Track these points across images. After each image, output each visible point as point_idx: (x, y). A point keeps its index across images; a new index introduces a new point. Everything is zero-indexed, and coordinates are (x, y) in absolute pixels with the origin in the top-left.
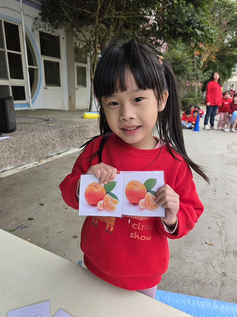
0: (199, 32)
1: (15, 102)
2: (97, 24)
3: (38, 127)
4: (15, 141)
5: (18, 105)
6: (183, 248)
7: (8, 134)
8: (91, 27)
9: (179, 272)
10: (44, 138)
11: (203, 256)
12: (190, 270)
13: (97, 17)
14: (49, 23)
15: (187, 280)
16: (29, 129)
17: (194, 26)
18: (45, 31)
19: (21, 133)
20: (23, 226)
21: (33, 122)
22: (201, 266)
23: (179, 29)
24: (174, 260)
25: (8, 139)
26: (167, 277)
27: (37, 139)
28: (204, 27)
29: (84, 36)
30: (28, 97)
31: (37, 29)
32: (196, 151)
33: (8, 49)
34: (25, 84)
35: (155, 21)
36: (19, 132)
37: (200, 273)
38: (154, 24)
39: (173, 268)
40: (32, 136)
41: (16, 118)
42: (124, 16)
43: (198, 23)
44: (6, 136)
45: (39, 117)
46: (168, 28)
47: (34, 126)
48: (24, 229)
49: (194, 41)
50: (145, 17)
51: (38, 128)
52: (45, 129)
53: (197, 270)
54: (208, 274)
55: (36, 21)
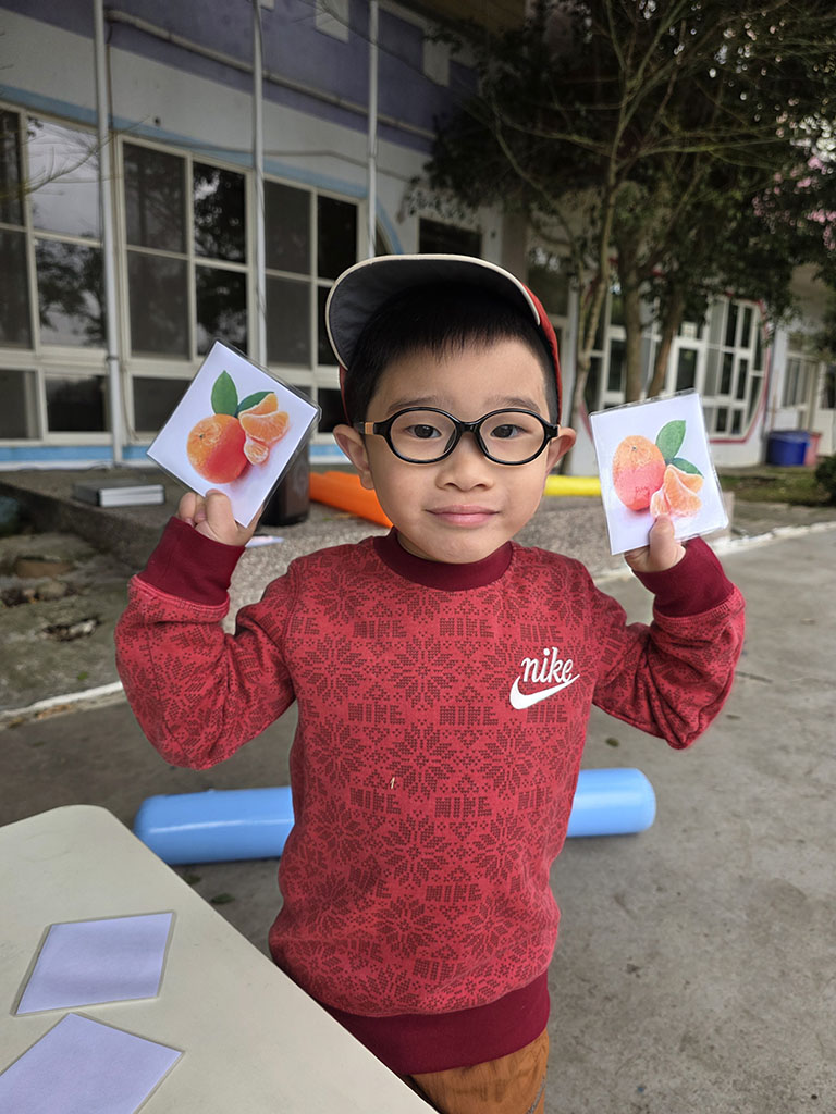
2: (612, 180)
7: (280, 531)
8: (590, 196)
13: (614, 156)
14: (450, 192)
18: (437, 218)
25: (274, 545)
31: (412, 212)
33: (321, 275)
35: (833, 156)
36: (314, 527)
38: (831, 164)
44: (274, 535)
50: (792, 143)
55: (412, 189)
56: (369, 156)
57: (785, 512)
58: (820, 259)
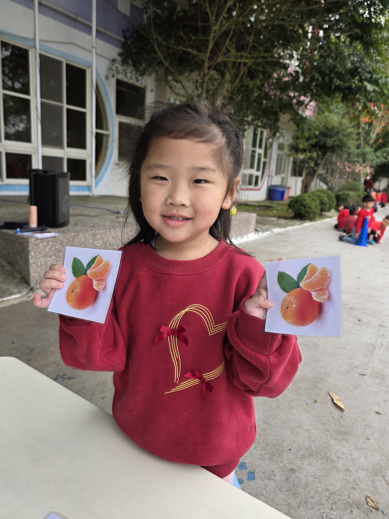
0: (370, 87)
1: (72, 183)
2: (206, 71)
3: (102, 222)
4: (66, 241)
5: (75, 188)
6: (333, 443)
7: (57, 230)
8: (195, 75)
9: (324, 484)
10: (110, 240)
11: (369, 460)
12: (343, 482)
13: (207, 60)
14: (132, 68)
15: (338, 500)
16: (88, 225)
17: (363, 77)
18: (125, 80)
19: (76, 229)
20: (65, 377)
21: (95, 214)
22: (364, 477)
23: (338, 81)
24: (317, 462)
25: (55, 237)
26: (302, 491)
27: (99, 240)
28: (378, 79)
29: (183, 87)
30: (90, 177)
31: (113, 76)
32: (359, 278)
33: (68, 103)
34: (87, 156)
35: (297, 69)
36: (72, 228)
37: (363, 490)
38: (297, 72)
39: (313, 476)
40: (92, 235)
41: (70, 206)
42: (250, 59)
43: (370, 72)
44: (54, 232)
45: (105, 207)
46: (318, 79)
47: (96, 220)
48: (66, 381)
49: (361, 101)
50: (281, 61)
51: (102, 224)
52: (112, 226)
53: (357, 484)
54: (377, 494)
55: (113, 65)
56: (93, 47)
57: (276, 222)
58: (292, 112)
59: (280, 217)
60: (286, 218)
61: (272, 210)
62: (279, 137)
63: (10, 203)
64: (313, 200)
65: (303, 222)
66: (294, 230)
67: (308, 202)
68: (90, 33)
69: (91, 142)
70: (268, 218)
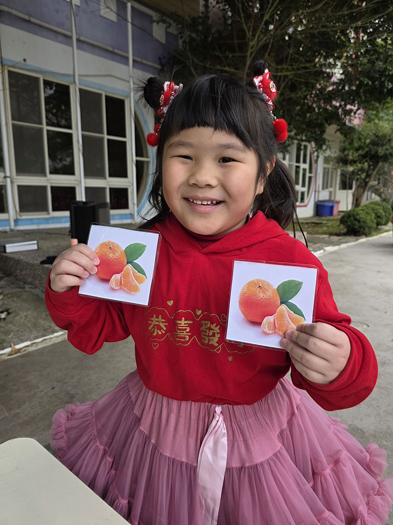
1: (113, 212)
5: (116, 216)
23: (390, 84)
30: (132, 205)
34: (129, 184)
42: (290, 71)
50: (324, 70)
56: (130, 77)
57: (327, 239)
58: (338, 123)
59: (331, 234)
60: (338, 235)
61: (321, 227)
62: (326, 149)
63: (54, 236)
64: (368, 213)
65: (358, 238)
66: (349, 247)
67: (361, 216)
68: (127, 64)
69: (132, 170)
70: (318, 236)
